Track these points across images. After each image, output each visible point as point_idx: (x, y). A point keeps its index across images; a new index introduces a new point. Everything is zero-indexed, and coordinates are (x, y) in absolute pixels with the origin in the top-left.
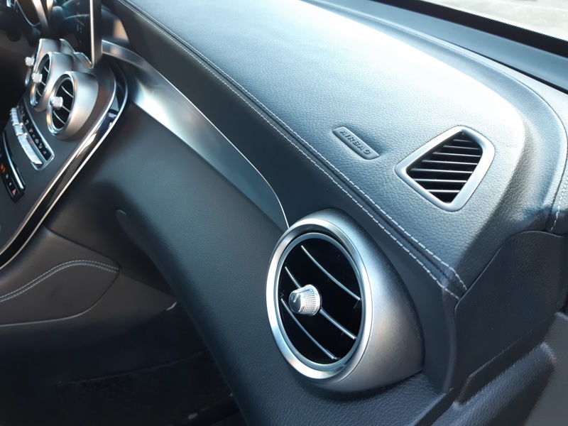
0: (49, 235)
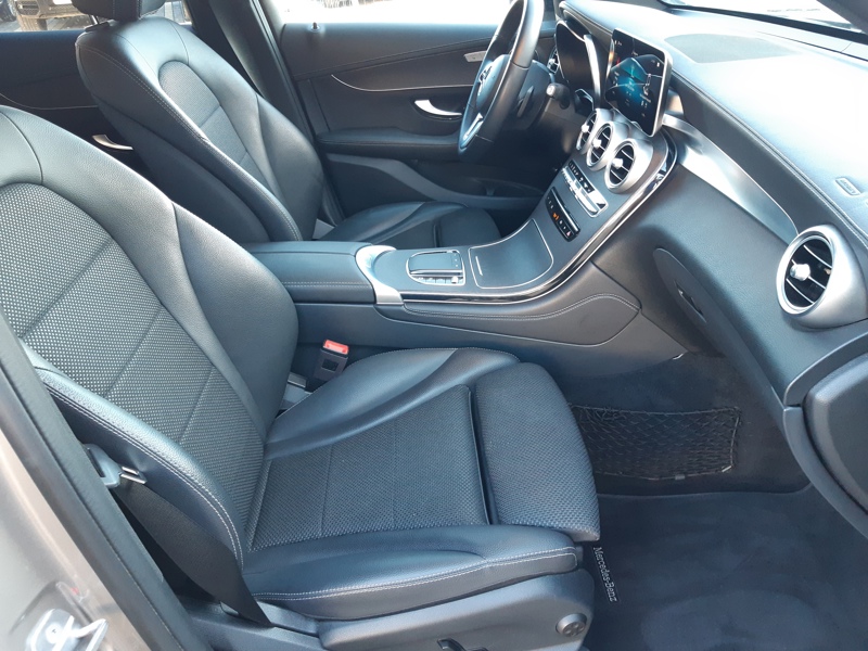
0: (593, 269)
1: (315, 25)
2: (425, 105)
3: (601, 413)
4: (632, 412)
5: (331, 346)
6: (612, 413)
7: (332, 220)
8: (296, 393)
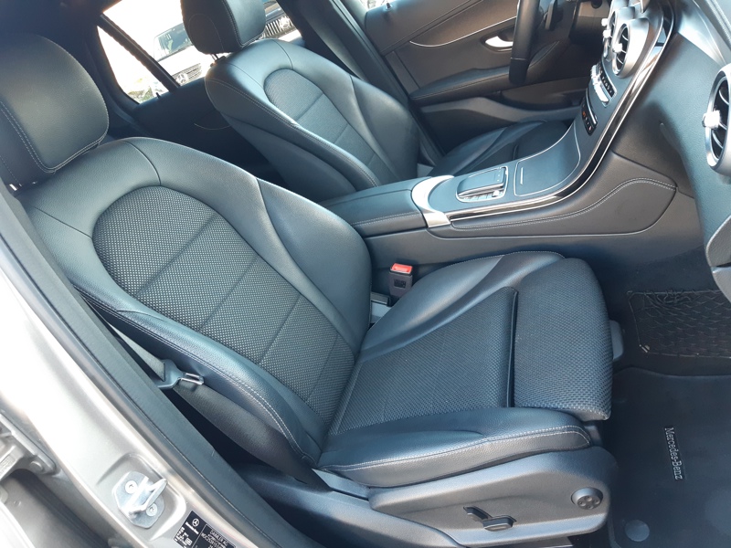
0: (615, 157)
1: (388, 5)
2: (495, 42)
3: (661, 297)
4: (697, 293)
5: (398, 268)
6: (674, 296)
7: (433, 163)
8: (380, 309)
